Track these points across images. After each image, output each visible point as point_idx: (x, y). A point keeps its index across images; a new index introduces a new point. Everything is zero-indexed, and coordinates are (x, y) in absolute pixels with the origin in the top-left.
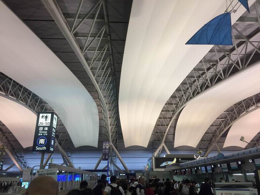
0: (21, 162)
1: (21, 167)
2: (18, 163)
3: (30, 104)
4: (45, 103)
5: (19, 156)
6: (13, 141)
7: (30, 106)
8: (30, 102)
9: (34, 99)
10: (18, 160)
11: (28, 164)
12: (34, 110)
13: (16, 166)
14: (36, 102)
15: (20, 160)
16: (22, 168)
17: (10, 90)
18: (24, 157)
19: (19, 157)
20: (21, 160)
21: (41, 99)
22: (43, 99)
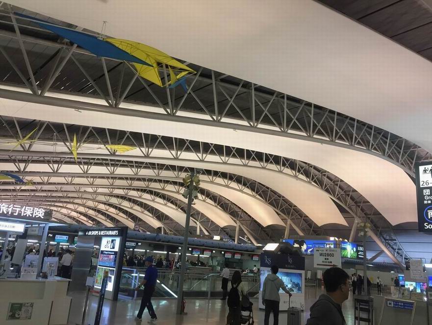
0: (393, 248)
1: (394, 255)
2: (387, 249)
3: (389, 153)
4: (415, 146)
5: (388, 238)
6: (373, 215)
7: (389, 156)
8: (389, 149)
9: (394, 144)
10: (388, 245)
11: (404, 252)
12: (398, 161)
13: (386, 254)
14: (399, 147)
15: (389, 245)
16: (396, 258)
17: (356, 137)
18: (395, 240)
19: (387, 240)
20: (392, 245)
21: (406, 141)
22: (411, 141)
